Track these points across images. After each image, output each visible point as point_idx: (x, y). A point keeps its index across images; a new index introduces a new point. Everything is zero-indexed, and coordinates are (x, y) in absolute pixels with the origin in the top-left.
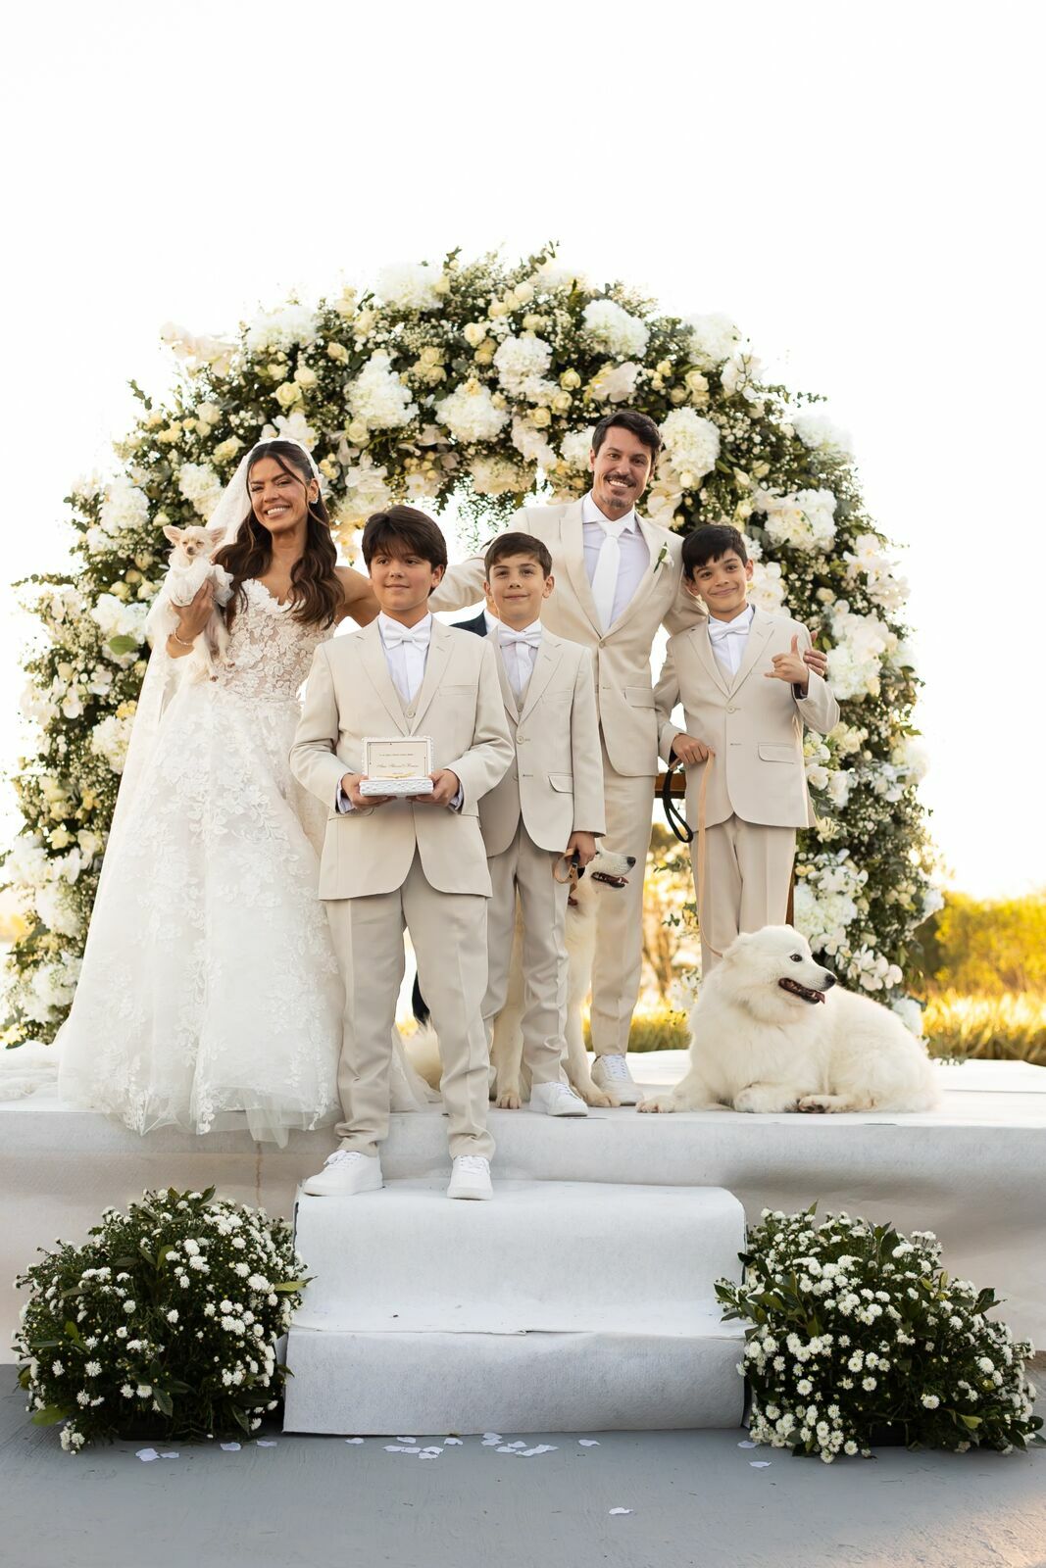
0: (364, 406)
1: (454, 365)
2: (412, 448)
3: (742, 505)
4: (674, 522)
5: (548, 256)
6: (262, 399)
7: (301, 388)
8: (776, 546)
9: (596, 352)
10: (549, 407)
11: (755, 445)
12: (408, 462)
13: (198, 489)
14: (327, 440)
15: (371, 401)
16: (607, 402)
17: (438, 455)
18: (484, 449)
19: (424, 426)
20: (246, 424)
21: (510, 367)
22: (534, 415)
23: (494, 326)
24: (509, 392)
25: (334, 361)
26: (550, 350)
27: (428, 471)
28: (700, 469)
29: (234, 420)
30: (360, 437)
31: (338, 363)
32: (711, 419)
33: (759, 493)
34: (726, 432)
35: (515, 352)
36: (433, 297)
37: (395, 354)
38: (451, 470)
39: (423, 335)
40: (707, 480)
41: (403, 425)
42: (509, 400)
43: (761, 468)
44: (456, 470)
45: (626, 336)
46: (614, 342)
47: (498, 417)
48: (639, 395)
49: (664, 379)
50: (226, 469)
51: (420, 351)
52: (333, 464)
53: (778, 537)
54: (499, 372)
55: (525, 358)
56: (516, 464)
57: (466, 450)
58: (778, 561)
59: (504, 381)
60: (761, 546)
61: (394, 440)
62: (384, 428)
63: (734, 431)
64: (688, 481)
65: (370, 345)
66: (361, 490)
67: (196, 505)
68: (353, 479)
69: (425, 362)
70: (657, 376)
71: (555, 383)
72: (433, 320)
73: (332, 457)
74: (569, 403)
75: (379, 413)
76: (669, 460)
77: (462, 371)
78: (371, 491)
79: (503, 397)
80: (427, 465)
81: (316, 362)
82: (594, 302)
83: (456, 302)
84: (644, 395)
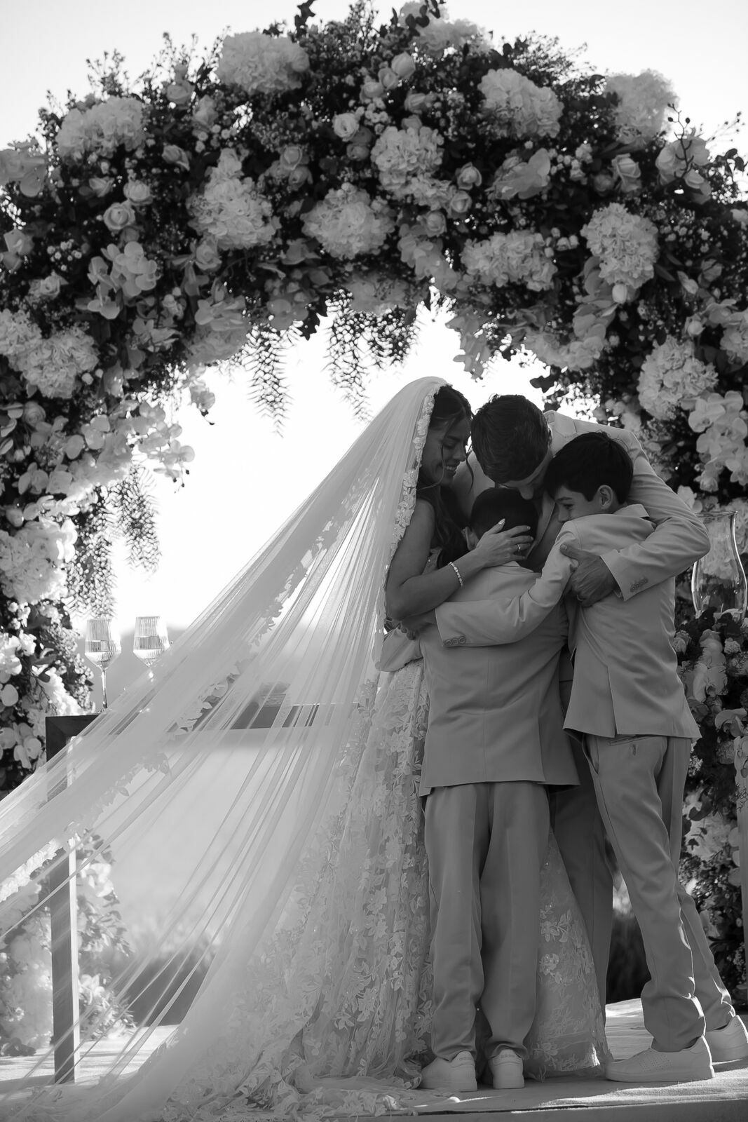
0: (213, 224)
1: (322, 165)
2: (274, 269)
3: (691, 321)
4: (606, 343)
5: (431, 17)
6: (86, 223)
7: (133, 208)
8: (735, 368)
9: (499, 137)
10: (443, 211)
11: (703, 242)
12: (269, 284)
13: (15, 344)
14: (169, 266)
15: (222, 217)
16: (516, 200)
17: (306, 272)
18: (365, 264)
19: (289, 242)
20: (70, 258)
21: (393, 166)
22: (425, 221)
23: (370, 114)
24: (392, 194)
25: (172, 165)
26: (440, 141)
27: (294, 294)
28: (635, 280)
29: (53, 251)
30: (209, 262)
31: (176, 170)
32: (646, 215)
33: (711, 304)
34: (667, 229)
35: (398, 147)
36: (288, 76)
37: (246, 153)
38: (322, 287)
39: (281, 130)
40: (646, 291)
41: (263, 244)
42: (393, 204)
43: (713, 270)
44: (328, 286)
45: (534, 114)
46: (520, 123)
47: (380, 227)
48: (554, 188)
49: (584, 166)
50: (47, 314)
51: (279, 150)
52: (177, 299)
53: (736, 358)
54: (378, 172)
55: (411, 155)
56: (406, 279)
57: (342, 266)
58: (738, 387)
59: (385, 180)
60: (716, 370)
61: (253, 260)
62: (240, 248)
63: (676, 228)
64: (620, 295)
65: (214, 143)
66: (215, 328)
67: (12, 361)
68: (205, 315)
69: (286, 163)
70: (576, 164)
71: (449, 182)
72: (291, 106)
73: (177, 291)
74: (468, 205)
75: (234, 232)
76: (597, 268)
77: (333, 172)
78: (228, 328)
79: (385, 202)
80: (293, 287)
81: (149, 171)
82: (491, 72)
83: (318, 81)
84: (561, 188)
